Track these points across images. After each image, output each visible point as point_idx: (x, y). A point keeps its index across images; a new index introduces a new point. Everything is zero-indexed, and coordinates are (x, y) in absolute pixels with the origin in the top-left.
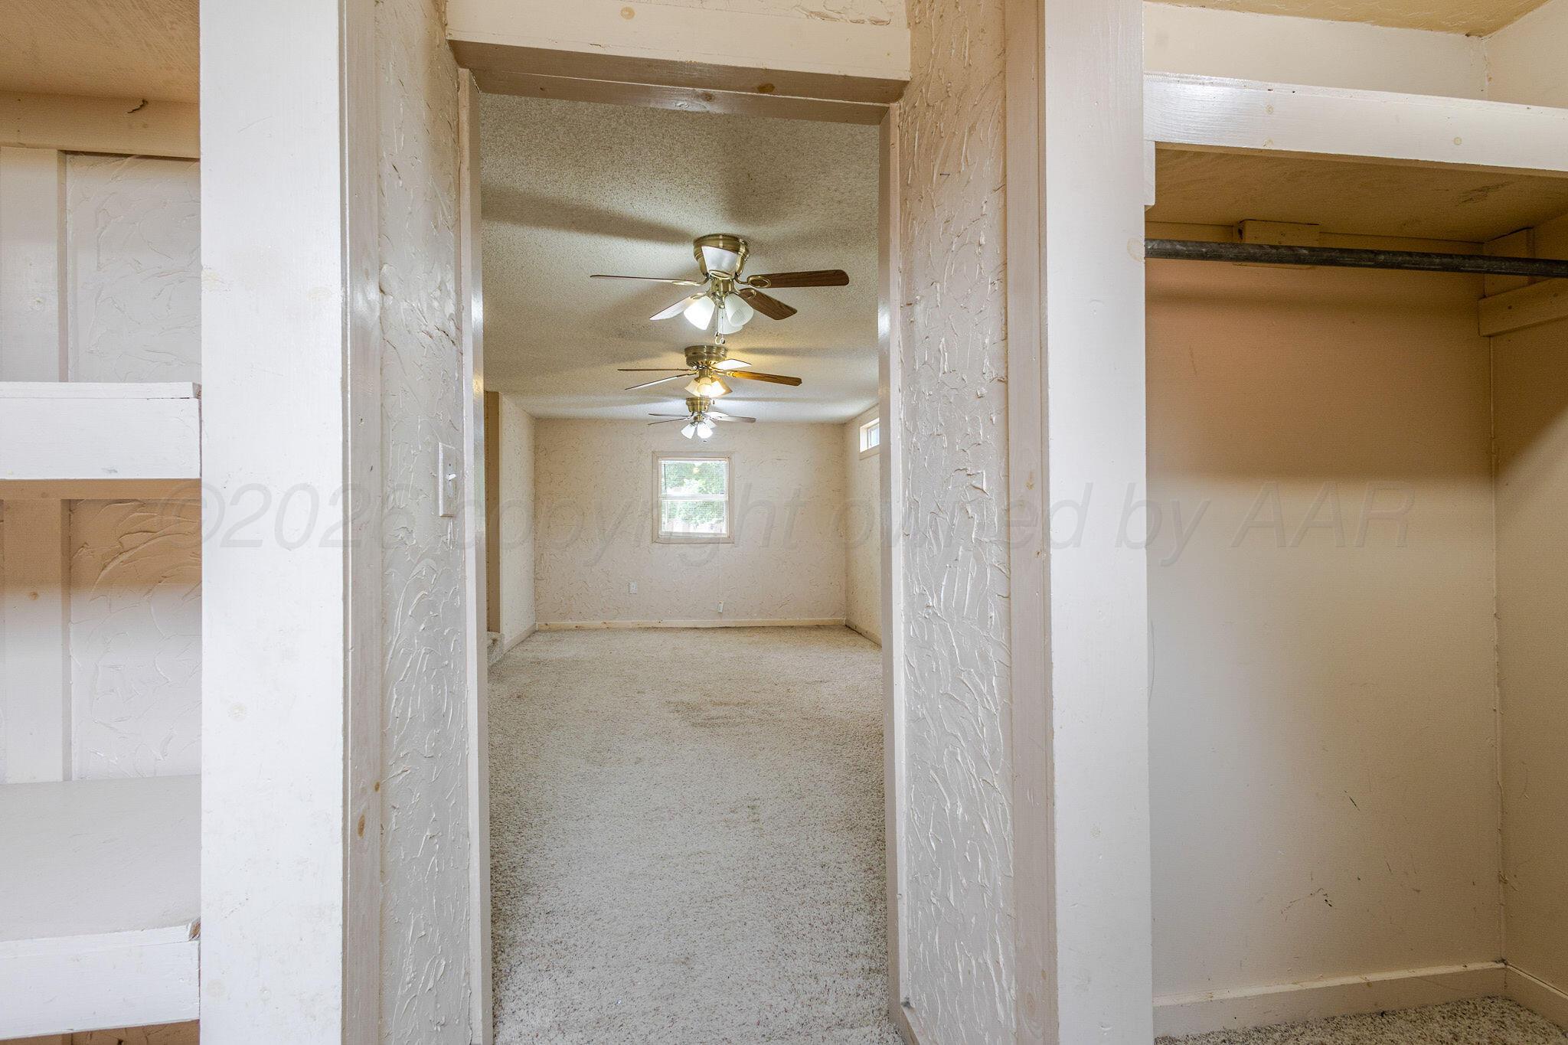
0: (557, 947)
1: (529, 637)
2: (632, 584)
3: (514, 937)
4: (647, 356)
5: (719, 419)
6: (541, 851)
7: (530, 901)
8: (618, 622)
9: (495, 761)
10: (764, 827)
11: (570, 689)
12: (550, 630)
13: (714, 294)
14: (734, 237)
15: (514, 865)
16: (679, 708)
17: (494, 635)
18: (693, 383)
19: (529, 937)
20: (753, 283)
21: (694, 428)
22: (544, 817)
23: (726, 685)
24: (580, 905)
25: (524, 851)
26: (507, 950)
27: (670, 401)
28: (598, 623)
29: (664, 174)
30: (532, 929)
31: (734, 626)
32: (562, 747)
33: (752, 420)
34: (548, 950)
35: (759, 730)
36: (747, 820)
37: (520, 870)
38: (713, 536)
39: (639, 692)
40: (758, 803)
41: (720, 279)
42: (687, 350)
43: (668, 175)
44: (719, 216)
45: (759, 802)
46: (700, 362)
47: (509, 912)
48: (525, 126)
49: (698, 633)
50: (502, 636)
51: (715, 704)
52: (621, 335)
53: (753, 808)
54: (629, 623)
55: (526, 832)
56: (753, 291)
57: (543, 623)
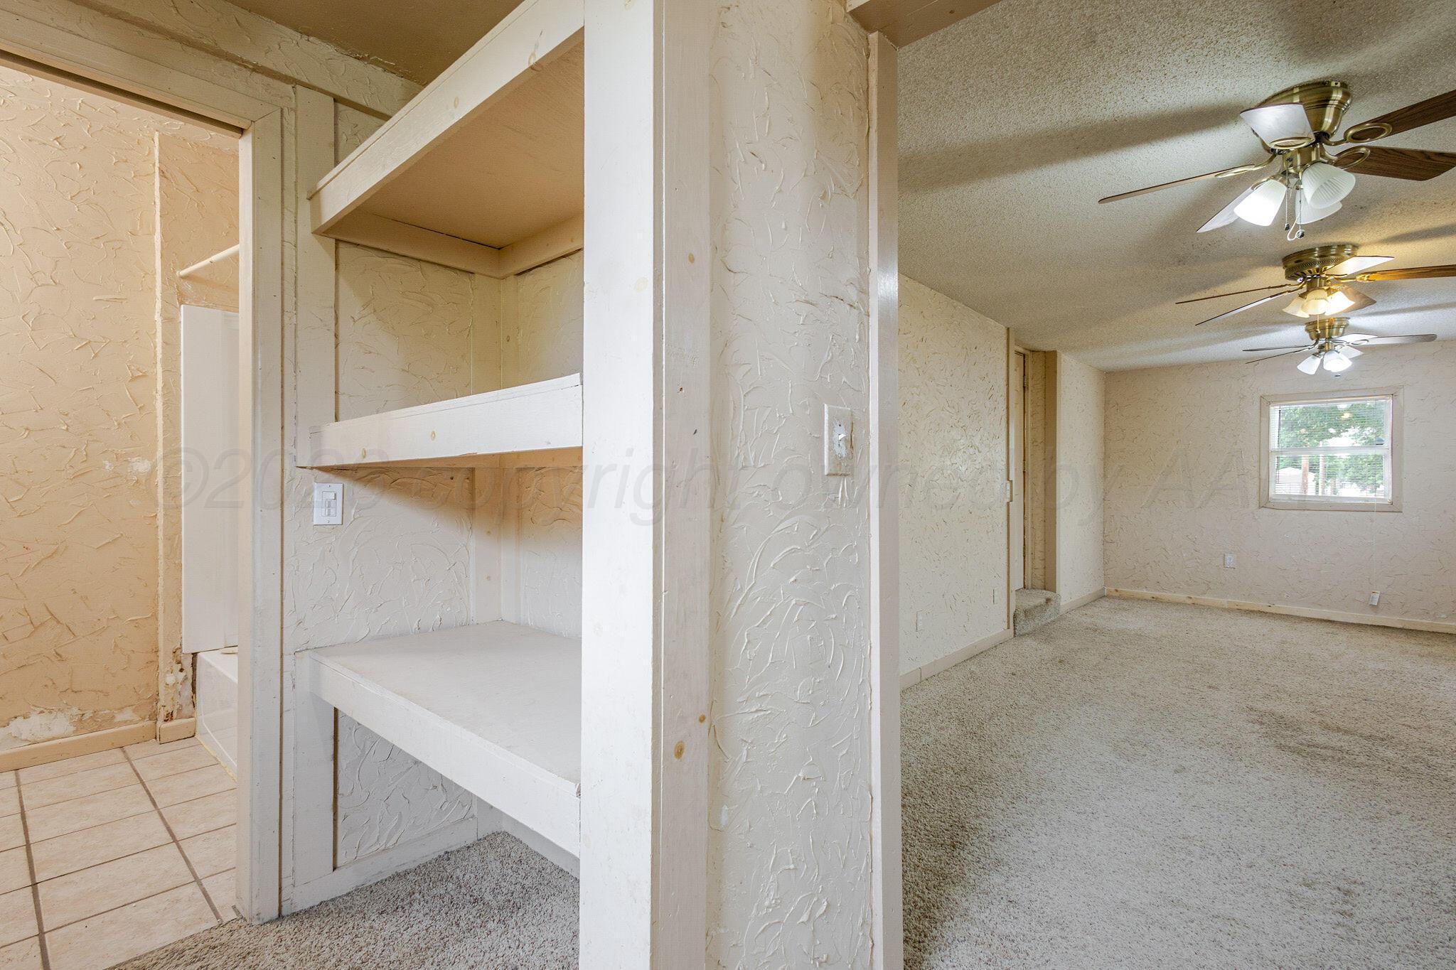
0: (1008, 944)
1: (1094, 601)
2: (1228, 556)
3: (966, 910)
4: (1225, 280)
5: (1365, 343)
6: (1027, 831)
7: (997, 879)
8: (1208, 599)
9: (1014, 721)
10: (1359, 930)
11: (1122, 664)
12: (1120, 598)
13: (1284, 173)
14: (1319, 83)
15: (995, 834)
16: (1265, 720)
17: (1049, 594)
18: (1298, 301)
19: (982, 917)
20: (1356, 138)
21: (1318, 360)
22: (1043, 796)
23: (1357, 707)
24: (1048, 911)
25: (1010, 824)
26: (956, 919)
27: (1280, 330)
28: (1181, 597)
29: (1176, 42)
30: (988, 911)
31: (1399, 626)
32: (1089, 726)
33: (1431, 338)
34: (996, 942)
35: (1398, 783)
36: (1329, 906)
37: (998, 842)
38: (1363, 502)
39: (1210, 687)
40: (1359, 889)
41: (1292, 149)
42: (1286, 260)
43: (1182, 41)
44: (1283, 63)
45: (1361, 887)
46: (1306, 271)
47: (971, 881)
48: (991, 65)
49: (1331, 629)
50: (1058, 597)
51: (1327, 727)
52: (1181, 261)
53: (1347, 893)
54: (1224, 602)
55: (1020, 805)
56: (1363, 150)
57: (1113, 589)
